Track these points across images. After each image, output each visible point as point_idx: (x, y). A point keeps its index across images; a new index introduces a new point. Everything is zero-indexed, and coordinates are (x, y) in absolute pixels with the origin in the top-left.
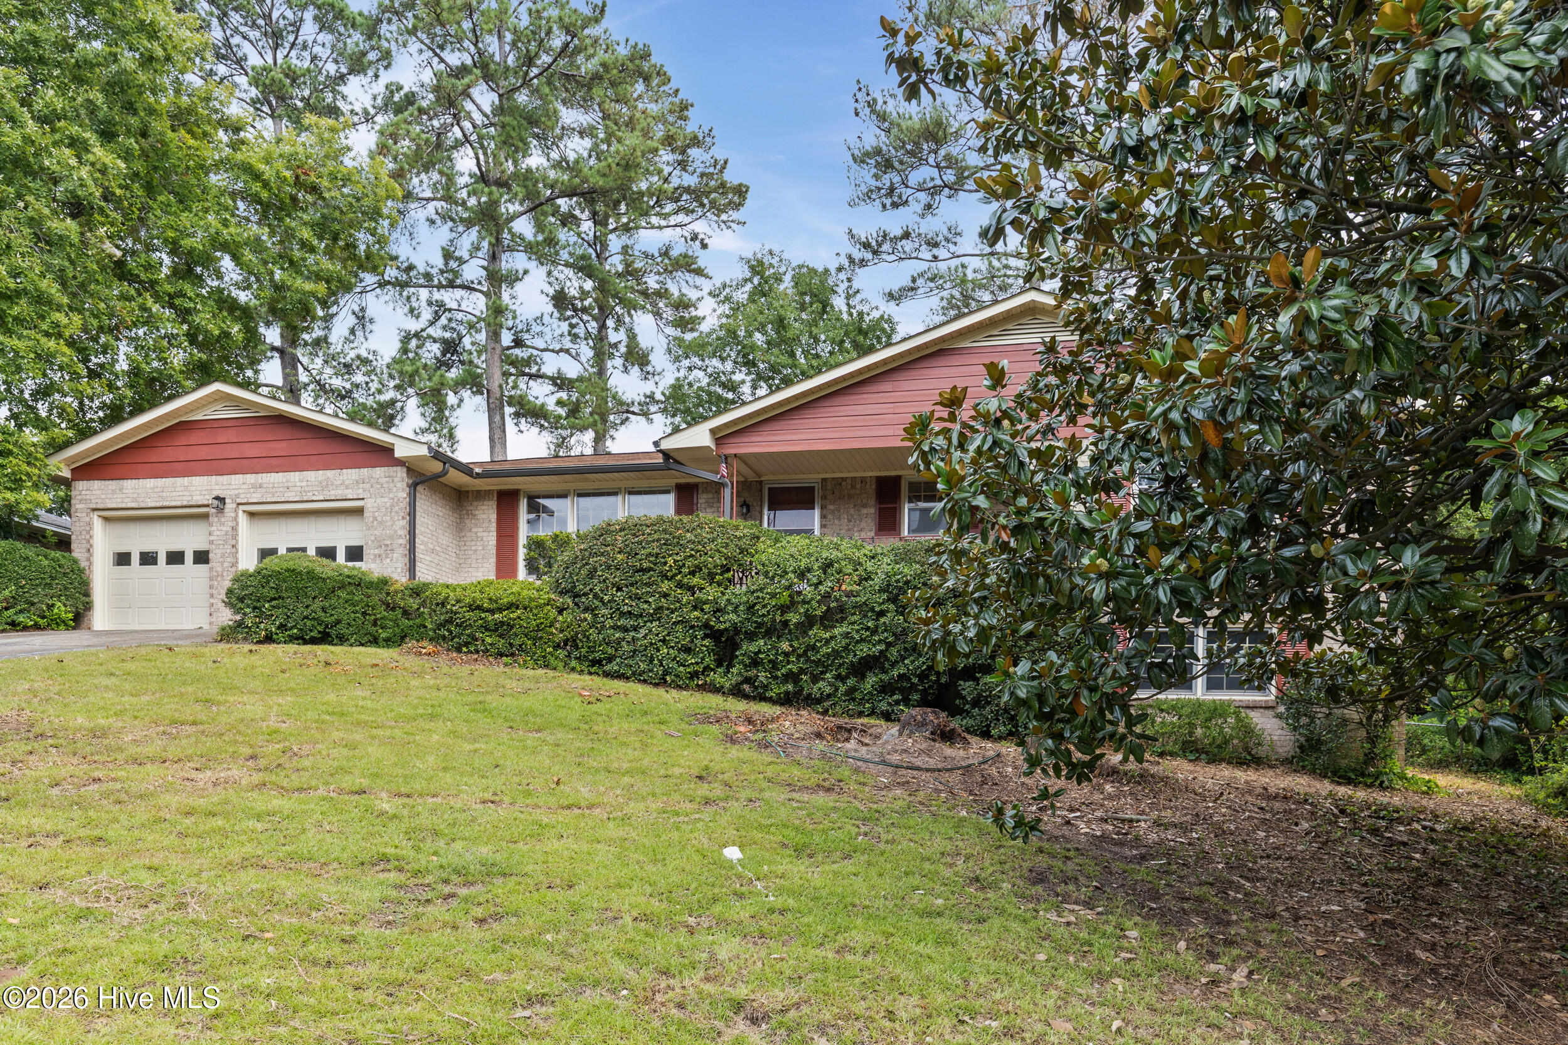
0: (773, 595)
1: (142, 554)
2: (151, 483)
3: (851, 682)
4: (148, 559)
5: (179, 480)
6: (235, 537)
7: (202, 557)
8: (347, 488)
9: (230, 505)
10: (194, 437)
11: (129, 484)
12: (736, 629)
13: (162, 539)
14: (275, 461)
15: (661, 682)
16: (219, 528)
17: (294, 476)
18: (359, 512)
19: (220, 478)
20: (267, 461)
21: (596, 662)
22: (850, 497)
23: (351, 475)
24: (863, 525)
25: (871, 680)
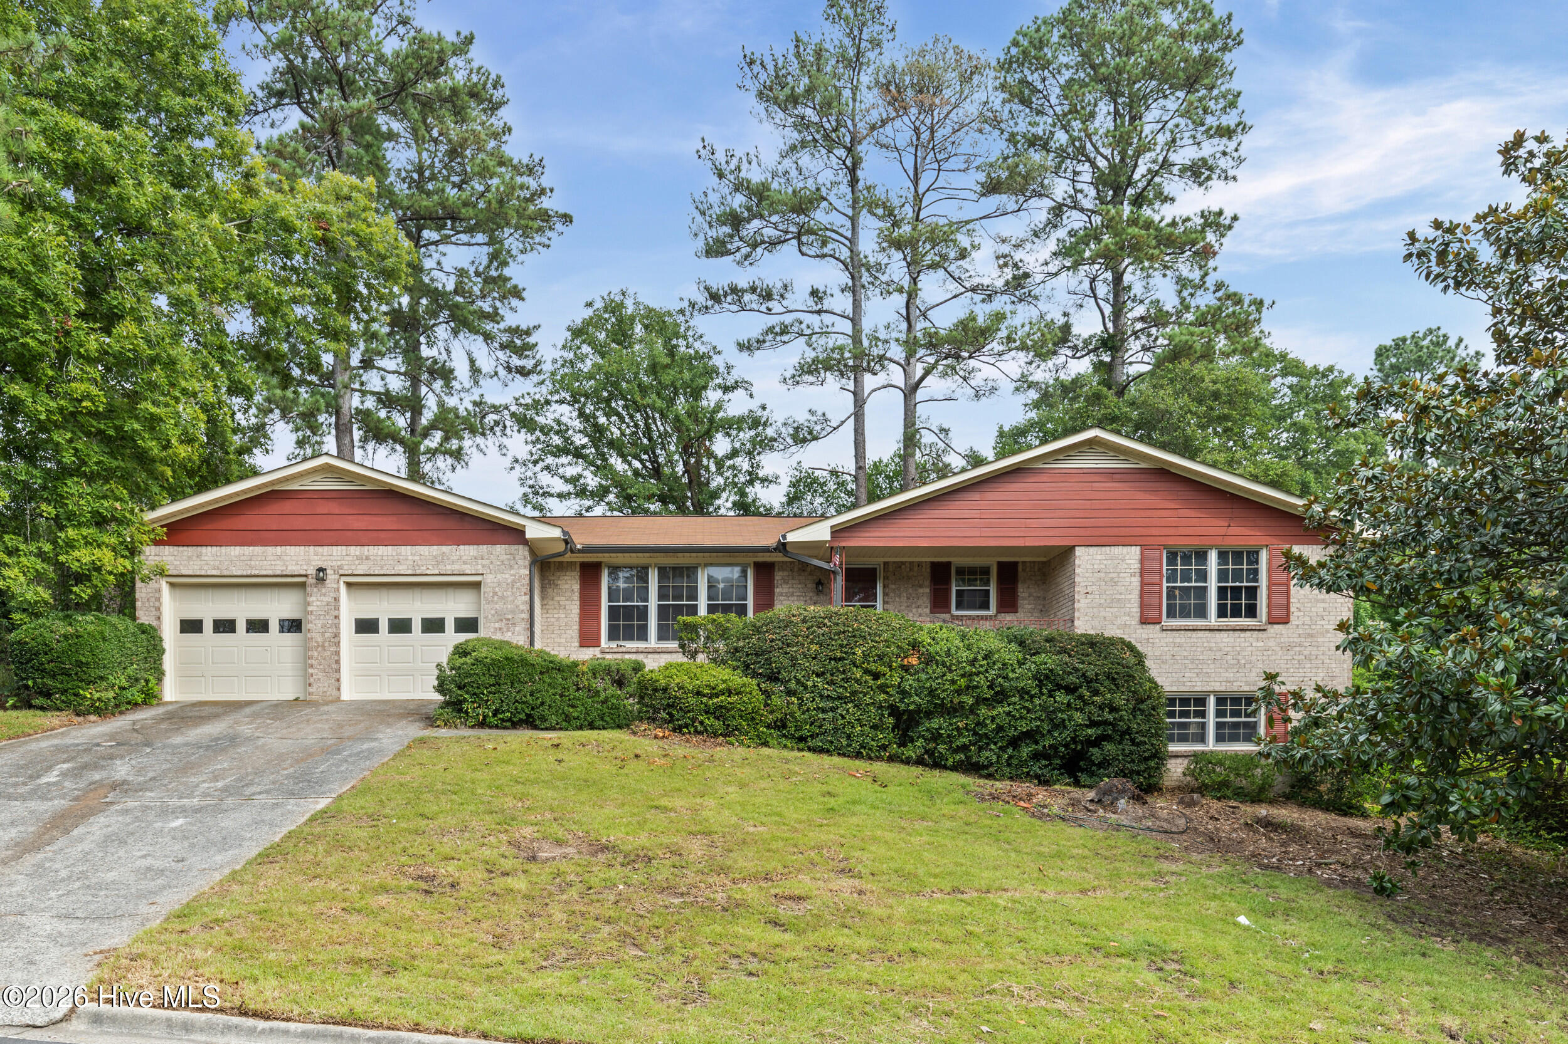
0: (953, 682)
1: (215, 622)
2: (235, 551)
3: (1010, 751)
4: (225, 626)
5: (270, 550)
6: (337, 608)
7: (293, 626)
8: (465, 563)
9: (331, 576)
10: (287, 506)
11: (208, 552)
12: (918, 710)
13: (241, 608)
14: (383, 535)
15: (858, 755)
16: (317, 600)
17: (406, 551)
18: (477, 585)
19: (319, 549)
20: (375, 534)
21: (802, 739)
22: (909, 578)
23: (468, 551)
24: (920, 602)
25: (1026, 751)
